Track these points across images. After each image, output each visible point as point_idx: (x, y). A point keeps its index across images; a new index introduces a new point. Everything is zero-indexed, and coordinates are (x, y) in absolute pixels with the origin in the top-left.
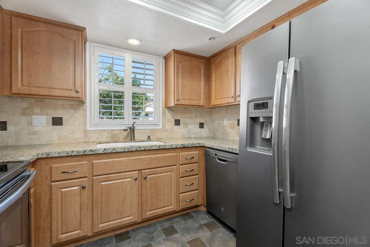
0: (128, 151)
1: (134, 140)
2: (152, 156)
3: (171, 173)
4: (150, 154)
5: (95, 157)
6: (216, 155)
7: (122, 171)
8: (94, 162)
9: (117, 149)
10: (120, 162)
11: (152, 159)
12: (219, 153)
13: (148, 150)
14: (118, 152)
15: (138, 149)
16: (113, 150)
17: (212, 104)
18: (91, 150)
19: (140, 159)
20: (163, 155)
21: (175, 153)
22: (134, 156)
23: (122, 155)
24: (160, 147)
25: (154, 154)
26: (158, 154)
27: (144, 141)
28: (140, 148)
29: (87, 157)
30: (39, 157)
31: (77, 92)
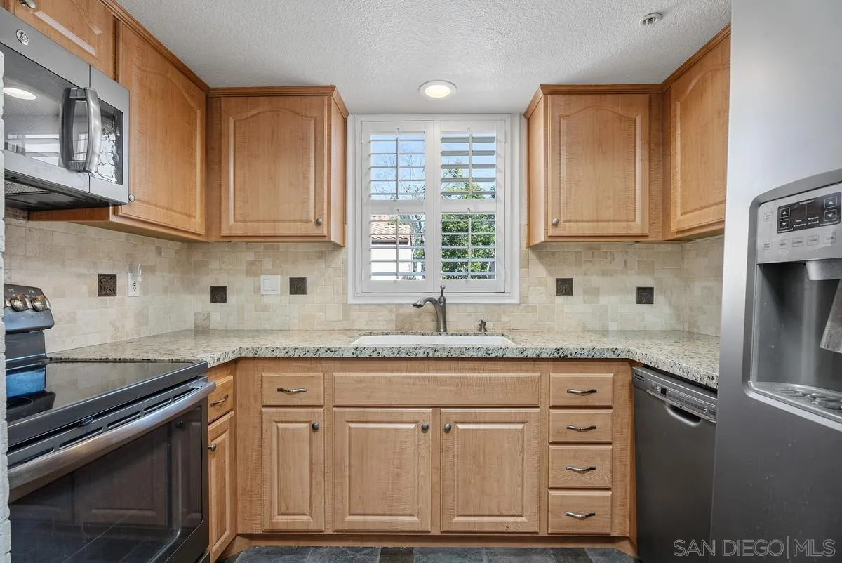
0: (407, 356)
1: (445, 331)
2: (468, 375)
3: (520, 426)
4: (464, 370)
5: (337, 364)
6: (664, 391)
7: (394, 403)
8: (335, 374)
9: (383, 349)
10: (390, 380)
11: (467, 383)
12: (673, 387)
13: (457, 359)
14: (384, 358)
15: (430, 355)
16: (373, 351)
17: (674, 228)
18: (329, 349)
19: (435, 379)
20: (500, 375)
21: (534, 371)
22: (424, 371)
23: (396, 364)
24: (490, 352)
25: (474, 370)
26: (485, 371)
27: (468, 335)
28: (435, 351)
29: (324, 364)
30: (243, 355)
31: (318, 223)
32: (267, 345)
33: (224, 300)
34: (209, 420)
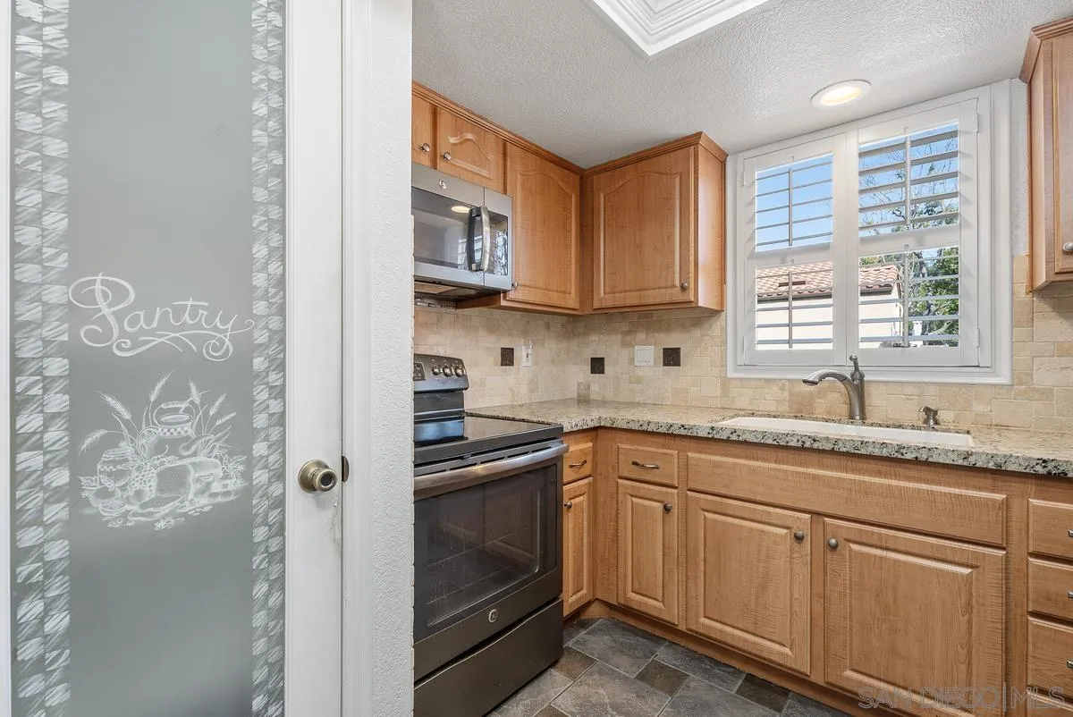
0: (775, 443)
2: (867, 479)
3: (966, 571)
4: (860, 472)
5: (693, 444)
7: (758, 498)
8: (689, 454)
9: (744, 432)
10: (753, 471)
11: (867, 490)
13: (847, 454)
14: (745, 442)
15: (807, 445)
16: (732, 433)
18: (683, 426)
19: (815, 477)
20: (924, 486)
21: (993, 490)
22: (801, 465)
23: (760, 452)
24: (904, 451)
25: (879, 474)
26: (897, 477)
28: (815, 441)
29: (678, 442)
30: (602, 424)
31: (683, 288)
32: (624, 417)
33: (602, 372)
34: (565, 481)
